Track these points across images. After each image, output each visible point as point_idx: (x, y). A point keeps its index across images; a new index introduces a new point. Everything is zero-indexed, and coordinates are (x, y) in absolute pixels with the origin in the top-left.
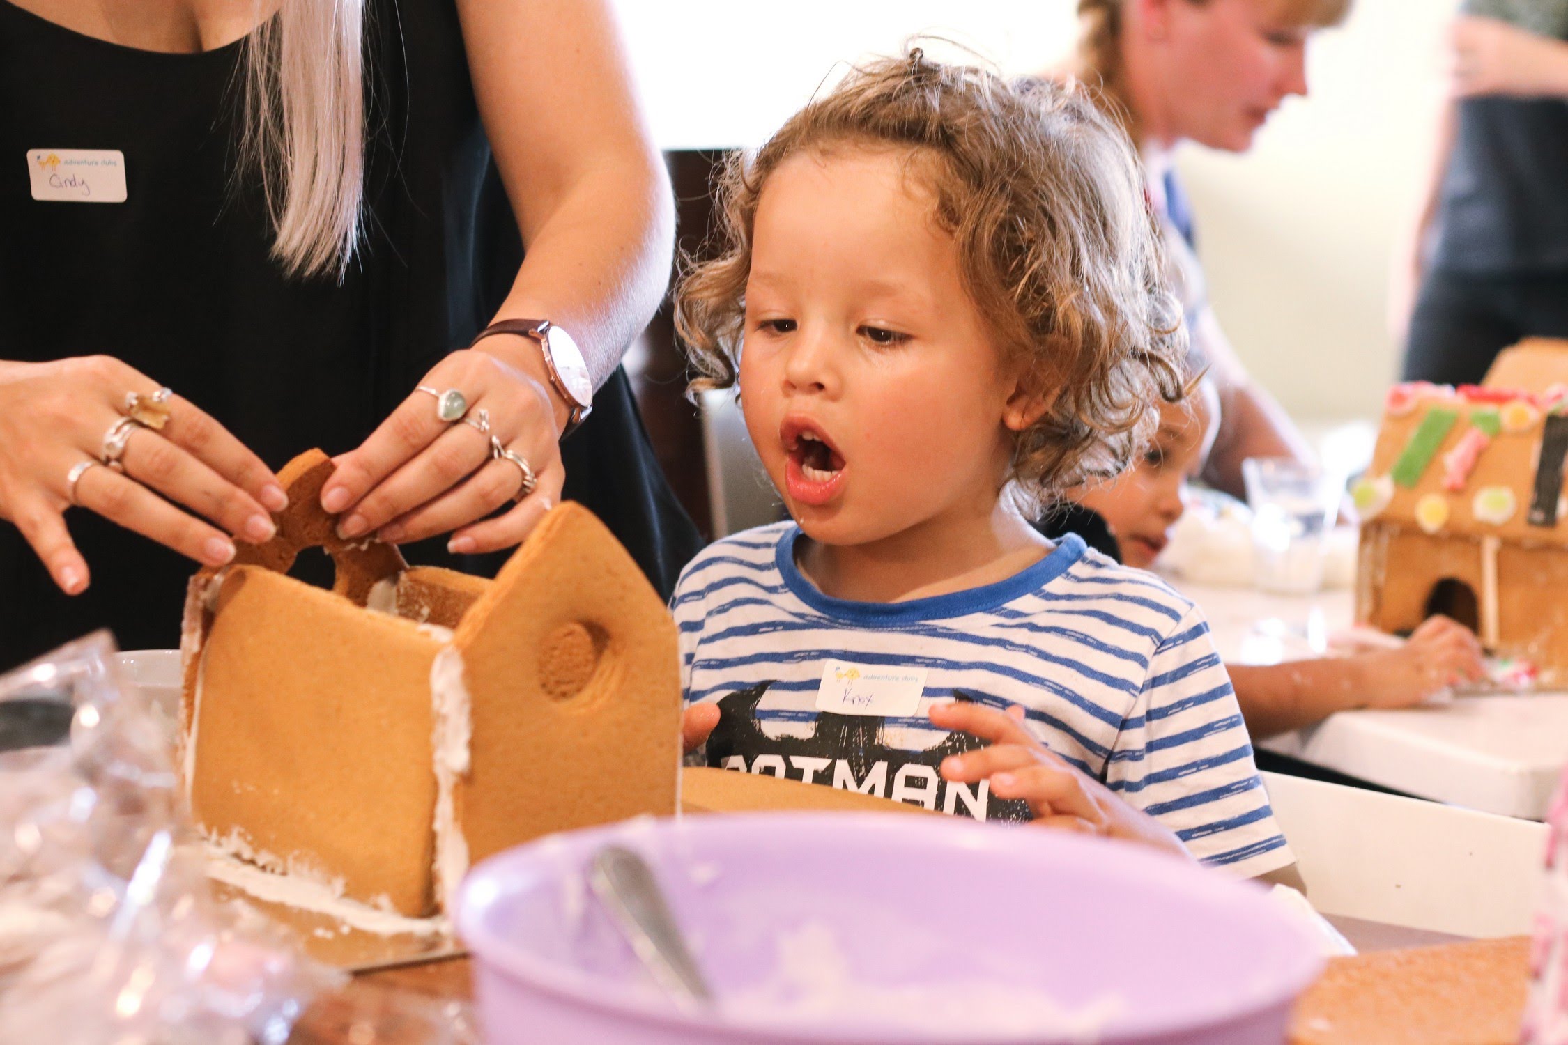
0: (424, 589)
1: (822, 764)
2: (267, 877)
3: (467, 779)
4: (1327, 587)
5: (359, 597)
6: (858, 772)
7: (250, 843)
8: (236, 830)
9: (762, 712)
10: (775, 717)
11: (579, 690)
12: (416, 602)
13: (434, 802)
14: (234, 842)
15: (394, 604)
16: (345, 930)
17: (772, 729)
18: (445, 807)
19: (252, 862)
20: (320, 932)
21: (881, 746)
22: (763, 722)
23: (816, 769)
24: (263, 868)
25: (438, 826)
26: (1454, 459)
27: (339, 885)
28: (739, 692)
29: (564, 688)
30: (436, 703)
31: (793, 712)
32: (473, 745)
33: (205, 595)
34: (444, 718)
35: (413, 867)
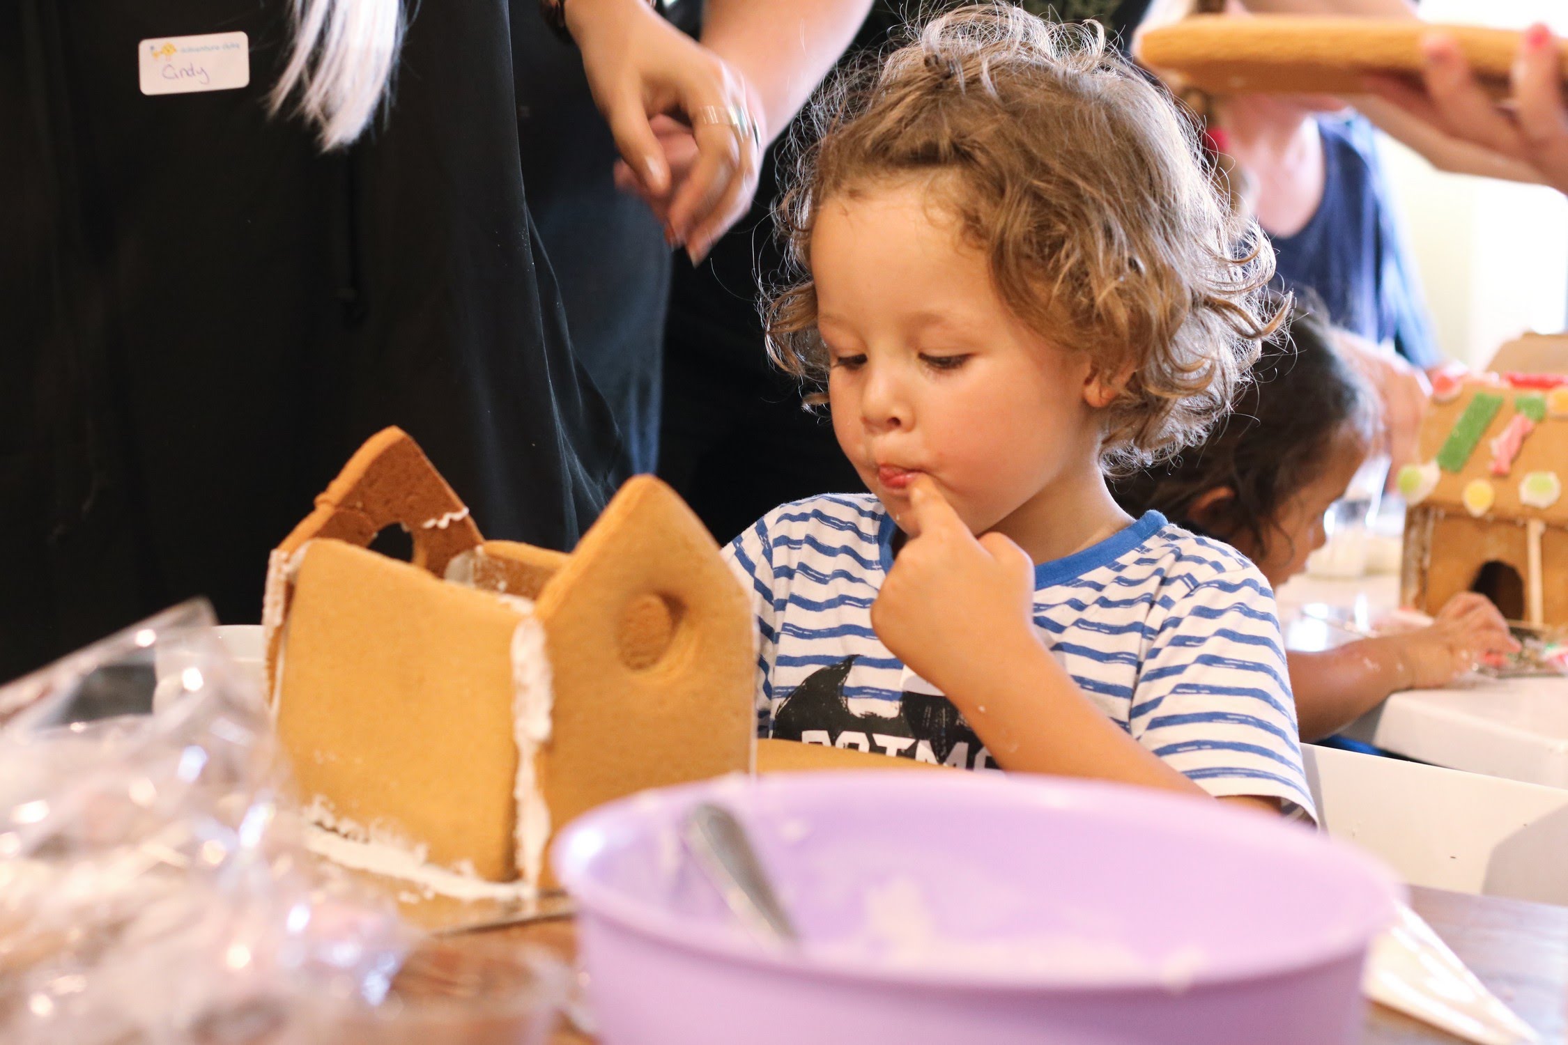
0: (501, 564)
1: (906, 743)
2: (350, 845)
3: (548, 748)
4: (1372, 571)
5: (438, 569)
6: (940, 751)
7: (334, 812)
8: (318, 799)
9: (849, 689)
10: (859, 694)
11: (655, 661)
12: (493, 577)
13: (515, 769)
14: (316, 811)
15: (471, 579)
16: (429, 895)
17: (857, 707)
18: (527, 775)
19: (334, 830)
20: (405, 897)
21: (962, 726)
22: (850, 700)
23: (899, 748)
24: (346, 836)
25: (520, 793)
26: (1500, 444)
27: (421, 851)
28: (829, 668)
29: (639, 659)
30: (517, 673)
31: (877, 689)
32: (554, 714)
33: (288, 568)
34: (524, 688)
35: (495, 834)
